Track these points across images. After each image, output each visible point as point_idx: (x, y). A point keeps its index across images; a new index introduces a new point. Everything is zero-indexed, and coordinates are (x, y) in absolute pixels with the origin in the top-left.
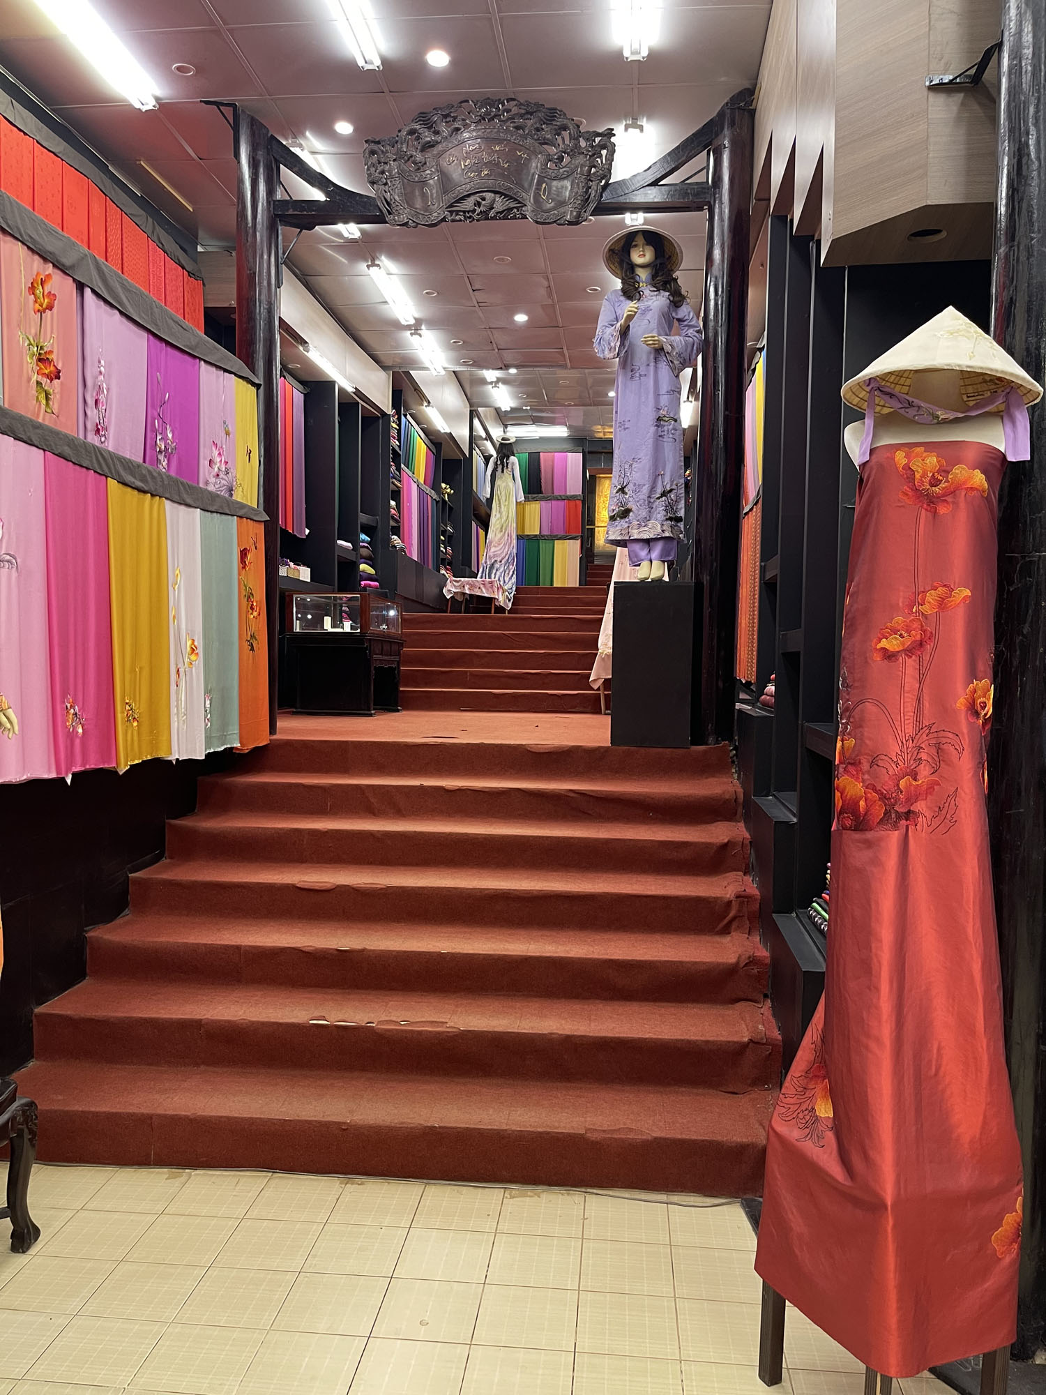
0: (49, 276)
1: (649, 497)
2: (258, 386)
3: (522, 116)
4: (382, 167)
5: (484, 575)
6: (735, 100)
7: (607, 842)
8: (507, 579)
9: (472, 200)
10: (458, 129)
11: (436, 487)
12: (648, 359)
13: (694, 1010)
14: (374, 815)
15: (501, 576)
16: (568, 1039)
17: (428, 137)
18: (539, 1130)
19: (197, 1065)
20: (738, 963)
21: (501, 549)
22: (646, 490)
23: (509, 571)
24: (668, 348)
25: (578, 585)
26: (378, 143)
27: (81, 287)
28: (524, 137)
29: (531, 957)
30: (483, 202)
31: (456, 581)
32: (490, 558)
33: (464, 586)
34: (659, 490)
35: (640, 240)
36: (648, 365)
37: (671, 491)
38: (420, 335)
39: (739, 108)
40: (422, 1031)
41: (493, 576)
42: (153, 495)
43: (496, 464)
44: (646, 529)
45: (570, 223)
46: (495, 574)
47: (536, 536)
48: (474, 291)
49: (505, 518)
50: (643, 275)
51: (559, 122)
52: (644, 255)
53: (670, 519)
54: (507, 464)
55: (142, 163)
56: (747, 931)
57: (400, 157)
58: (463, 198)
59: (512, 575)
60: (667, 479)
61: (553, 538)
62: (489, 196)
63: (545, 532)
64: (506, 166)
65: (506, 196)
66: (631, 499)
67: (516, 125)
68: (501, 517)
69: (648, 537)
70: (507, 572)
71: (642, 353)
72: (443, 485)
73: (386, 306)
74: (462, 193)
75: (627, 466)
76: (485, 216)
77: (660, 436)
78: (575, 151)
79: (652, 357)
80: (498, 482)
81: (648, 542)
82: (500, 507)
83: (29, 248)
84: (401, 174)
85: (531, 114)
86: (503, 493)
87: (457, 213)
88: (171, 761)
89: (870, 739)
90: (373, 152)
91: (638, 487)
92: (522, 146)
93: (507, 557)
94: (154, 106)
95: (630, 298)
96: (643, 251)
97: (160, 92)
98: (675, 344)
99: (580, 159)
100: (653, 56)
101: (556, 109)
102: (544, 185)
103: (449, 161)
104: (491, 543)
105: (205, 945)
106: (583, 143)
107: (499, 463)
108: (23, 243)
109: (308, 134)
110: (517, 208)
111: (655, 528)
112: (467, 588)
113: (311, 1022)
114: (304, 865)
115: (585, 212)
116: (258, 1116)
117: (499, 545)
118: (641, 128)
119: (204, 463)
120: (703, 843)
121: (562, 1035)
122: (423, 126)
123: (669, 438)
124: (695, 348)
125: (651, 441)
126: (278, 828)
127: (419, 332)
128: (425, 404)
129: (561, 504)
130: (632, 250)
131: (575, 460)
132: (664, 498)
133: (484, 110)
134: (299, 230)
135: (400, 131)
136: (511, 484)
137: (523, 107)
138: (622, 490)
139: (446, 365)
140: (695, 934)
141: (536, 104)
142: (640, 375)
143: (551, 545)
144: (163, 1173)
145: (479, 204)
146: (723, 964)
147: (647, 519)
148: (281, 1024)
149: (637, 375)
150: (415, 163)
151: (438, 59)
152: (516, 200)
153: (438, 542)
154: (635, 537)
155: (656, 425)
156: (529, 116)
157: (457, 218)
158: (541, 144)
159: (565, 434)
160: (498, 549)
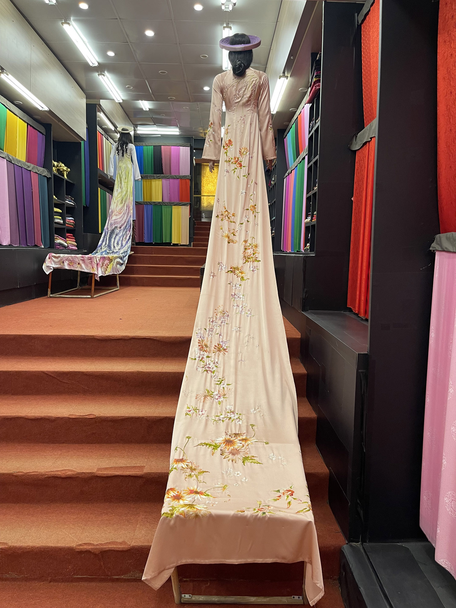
5: (105, 239)
8: (124, 243)
11: (42, 163)
15: (119, 240)
21: (120, 218)
23: (127, 236)
31: (55, 257)
32: (111, 225)
33: (63, 262)
43: (117, 149)
47: (159, 203)
49: (125, 192)
54: (127, 149)
59: (129, 239)
61: (171, 204)
63: (166, 200)
68: (122, 192)
70: (125, 237)
72: (57, 164)
80: (119, 164)
82: (121, 183)
86: (123, 173)
93: (125, 224)
104: (112, 212)
107: (120, 148)
112: (66, 263)
117: (120, 214)
129: (177, 181)
131: (185, 152)
136: (130, 165)
143: (170, 209)
159: (178, 133)
160: (118, 217)
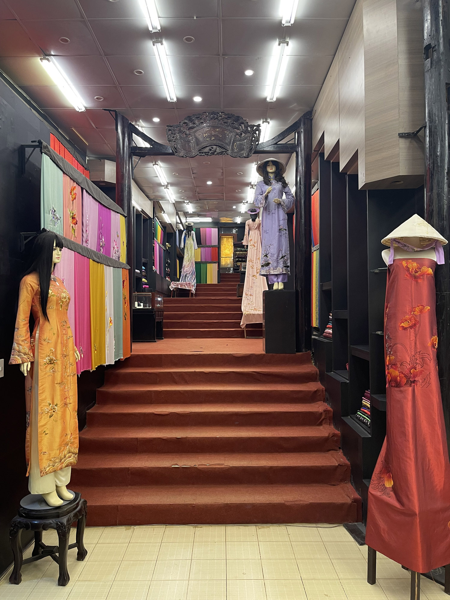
0: (75, 187)
1: (277, 258)
2: (125, 217)
3: (226, 118)
4: (173, 136)
5: (183, 279)
6: (305, 115)
7: (271, 391)
8: (192, 281)
9: (208, 148)
10: (202, 123)
11: (164, 244)
12: (275, 207)
13: (314, 455)
14: (177, 384)
15: (189, 279)
16: (271, 468)
17: (191, 125)
18: (267, 502)
19: (127, 486)
20: (329, 436)
21: (189, 269)
22: (276, 256)
23: (193, 278)
24: (282, 203)
25: (217, 283)
26: (172, 126)
27: (82, 189)
28: (228, 126)
29: (251, 438)
30: (213, 149)
31: (175, 283)
32: (185, 272)
33: (178, 285)
34: (281, 256)
35: (271, 164)
36: (275, 210)
37: (285, 256)
38: (168, 189)
39: (307, 118)
40: (215, 468)
41: (186, 280)
42: (101, 264)
43: (186, 234)
44: (276, 270)
45: (245, 157)
46: (187, 279)
47: (199, 262)
48: (193, 173)
49: (190, 256)
50: (272, 176)
51: (241, 121)
52: (272, 169)
53: (285, 267)
54: (190, 234)
55: (73, 129)
56: (329, 424)
57: (180, 132)
58: (205, 148)
59: (194, 279)
60: (283, 252)
61: (206, 263)
62: (214, 147)
63: (203, 260)
64: (221, 136)
65: (221, 147)
66: (270, 259)
67: (224, 122)
68: (188, 256)
69: (277, 273)
70: (192, 278)
71: (273, 205)
72: (167, 244)
73: (157, 178)
74: (204, 146)
75: (268, 247)
76: (213, 153)
77: (280, 236)
78: (246, 132)
79: (276, 206)
80: (187, 241)
81: (276, 275)
82: (188, 251)
83: (70, 178)
84: (181, 138)
85: (230, 118)
86: (189, 246)
87: (202, 153)
88: (104, 366)
89: (400, 356)
90: (170, 130)
91: (273, 255)
92: (227, 129)
93: (192, 272)
94: (84, 110)
95: (267, 184)
96: (272, 167)
97: (86, 105)
98: (285, 202)
99: (248, 135)
100: (278, 100)
101: (239, 116)
102: (235, 144)
103: (199, 134)
104: (185, 266)
105: (123, 438)
106: (249, 129)
107: (187, 233)
108: (69, 177)
109: (140, 120)
110: (225, 152)
111: (280, 270)
112: (179, 286)
113: (172, 466)
114: (152, 405)
115: (251, 153)
116: (159, 503)
117: (188, 267)
118: (269, 123)
119: (112, 249)
120: (307, 391)
121: (269, 466)
122: (189, 121)
123: (283, 236)
124: (292, 203)
125: (277, 238)
126: (142, 390)
127: (168, 187)
128: (163, 212)
129: (210, 249)
130: (267, 167)
131: (215, 231)
132: (282, 259)
133: (212, 116)
134: (140, 157)
135: (180, 123)
136: (192, 242)
137: (227, 115)
138: (266, 256)
139: (175, 199)
140: (309, 426)
141: (232, 114)
142: (272, 213)
143: (206, 266)
144: (123, 528)
145: (211, 150)
146: (323, 437)
147: (277, 267)
148: (160, 468)
149: (271, 213)
150: (186, 134)
151: (198, 99)
152: (225, 149)
153: (165, 267)
154: (272, 274)
155: (279, 232)
156: (229, 119)
157: (202, 154)
158: (234, 129)
159: (211, 221)
160: (188, 268)
